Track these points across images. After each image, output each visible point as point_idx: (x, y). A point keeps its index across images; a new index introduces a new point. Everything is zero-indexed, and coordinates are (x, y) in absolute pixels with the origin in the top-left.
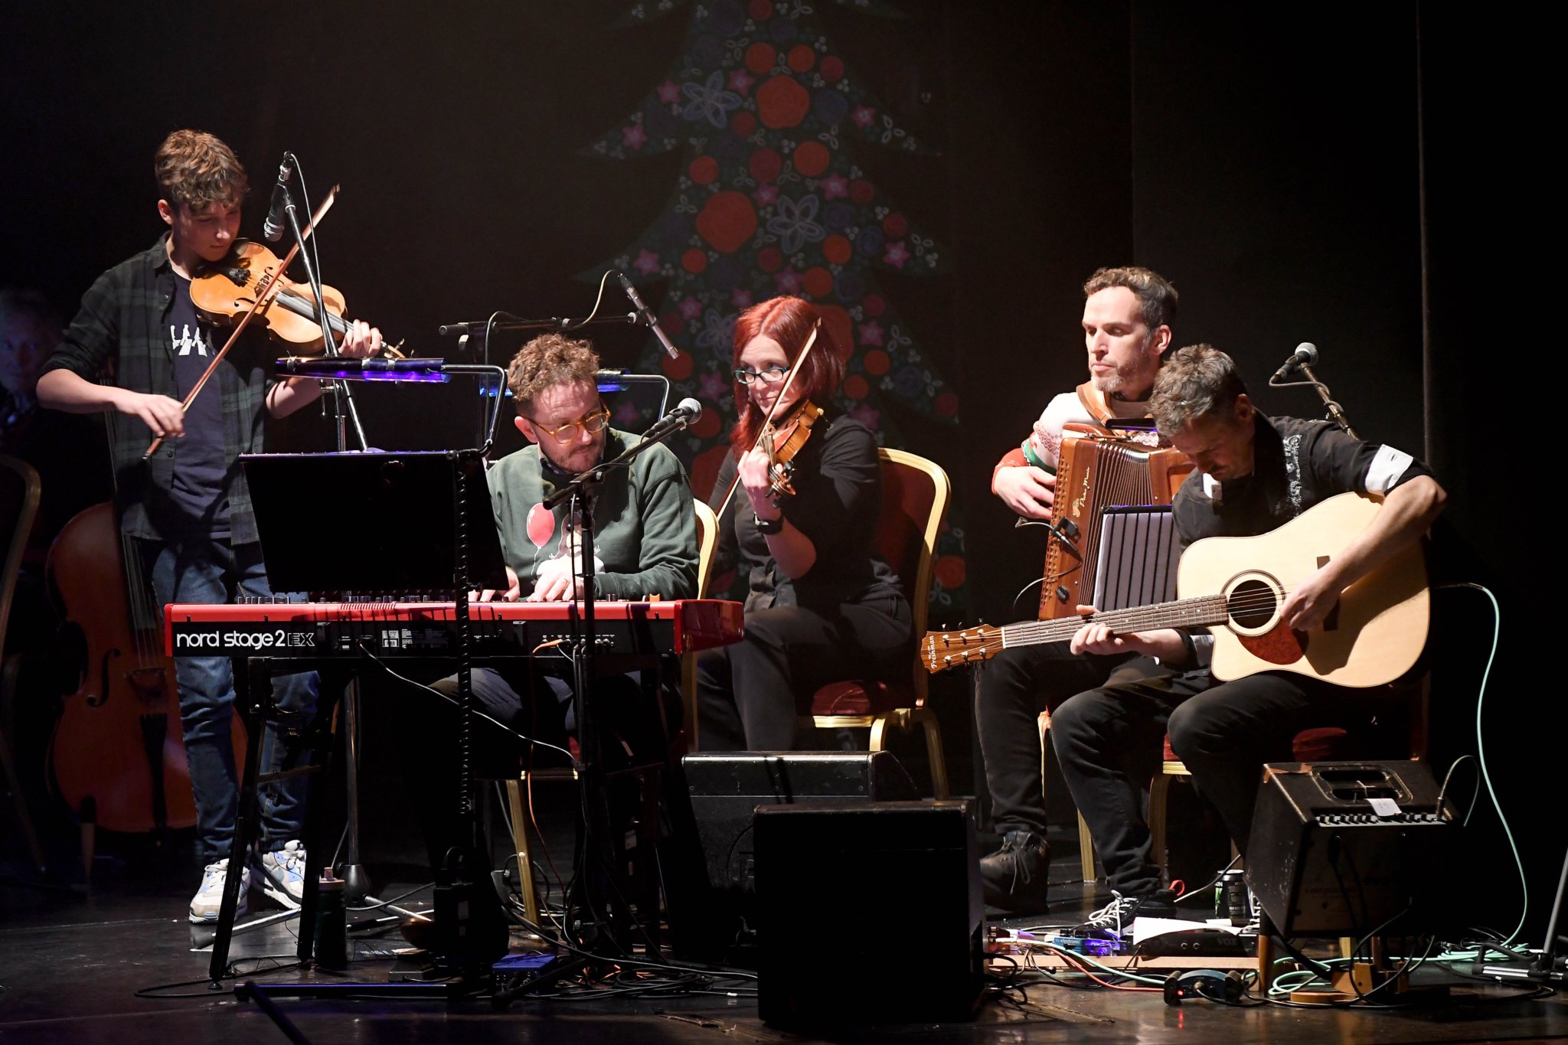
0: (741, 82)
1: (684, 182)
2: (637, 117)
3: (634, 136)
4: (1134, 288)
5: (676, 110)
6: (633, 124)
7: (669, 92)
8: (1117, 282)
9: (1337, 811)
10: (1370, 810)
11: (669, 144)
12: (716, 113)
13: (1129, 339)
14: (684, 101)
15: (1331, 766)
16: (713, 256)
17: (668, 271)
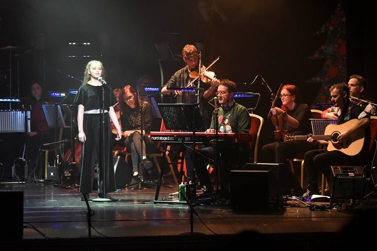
0: (336, 46)
1: (325, 64)
2: (317, 52)
3: (316, 56)
4: (358, 79)
5: (324, 51)
6: (316, 53)
7: (323, 48)
8: (355, 77)
9: (341, 175)
10: (348, 175)
11: (323, 57)
12: (331, 52)
13: (355, 87)
14: (325, 49)
15: (344, 167)
16: (330, 78)
17: (322, 81)
